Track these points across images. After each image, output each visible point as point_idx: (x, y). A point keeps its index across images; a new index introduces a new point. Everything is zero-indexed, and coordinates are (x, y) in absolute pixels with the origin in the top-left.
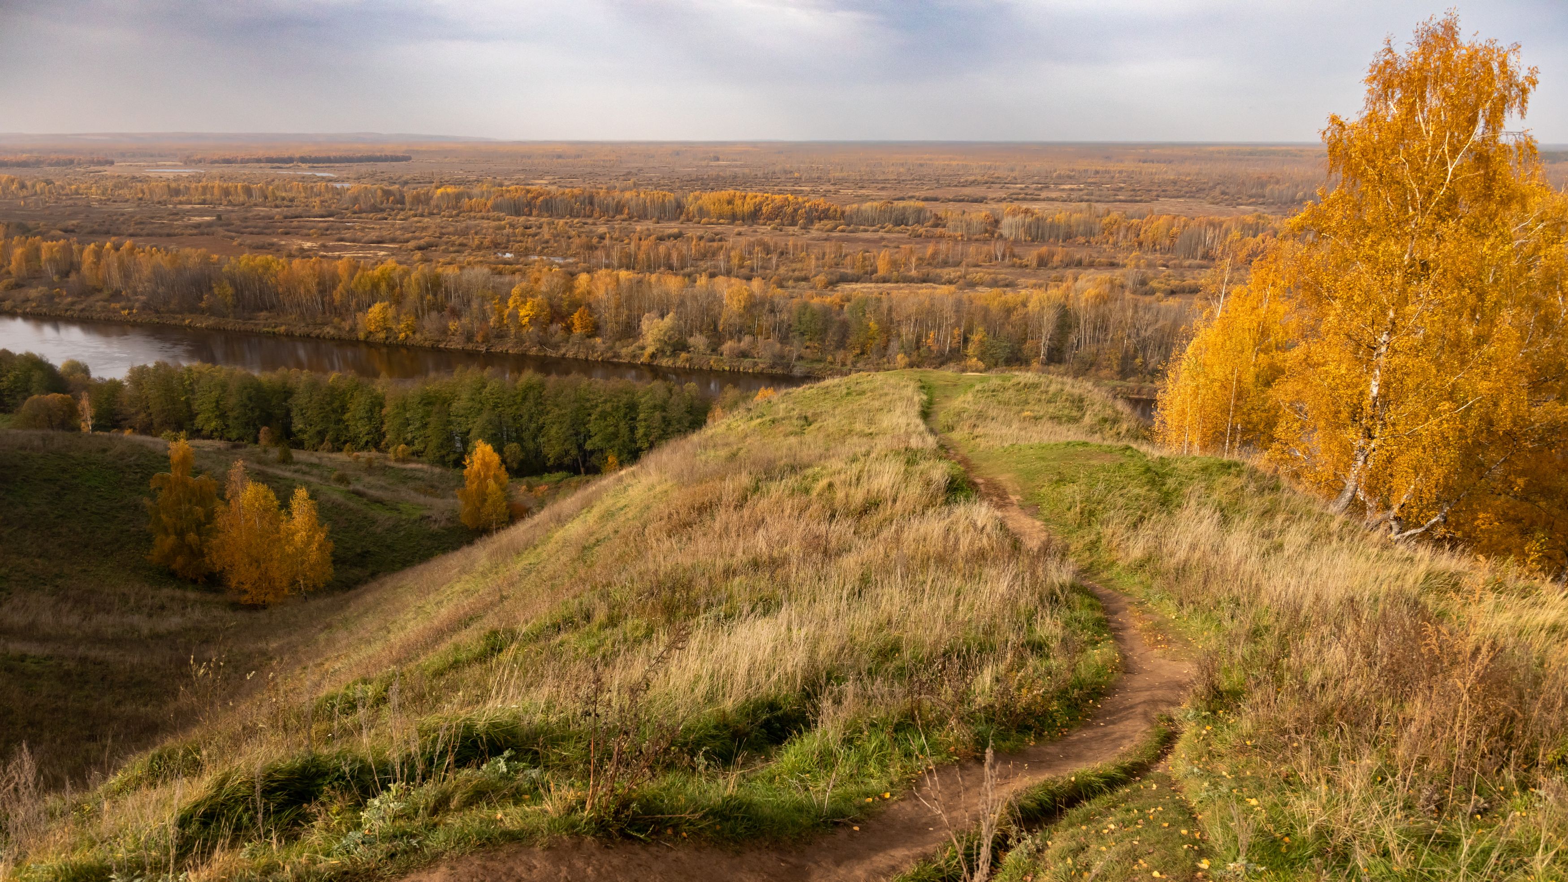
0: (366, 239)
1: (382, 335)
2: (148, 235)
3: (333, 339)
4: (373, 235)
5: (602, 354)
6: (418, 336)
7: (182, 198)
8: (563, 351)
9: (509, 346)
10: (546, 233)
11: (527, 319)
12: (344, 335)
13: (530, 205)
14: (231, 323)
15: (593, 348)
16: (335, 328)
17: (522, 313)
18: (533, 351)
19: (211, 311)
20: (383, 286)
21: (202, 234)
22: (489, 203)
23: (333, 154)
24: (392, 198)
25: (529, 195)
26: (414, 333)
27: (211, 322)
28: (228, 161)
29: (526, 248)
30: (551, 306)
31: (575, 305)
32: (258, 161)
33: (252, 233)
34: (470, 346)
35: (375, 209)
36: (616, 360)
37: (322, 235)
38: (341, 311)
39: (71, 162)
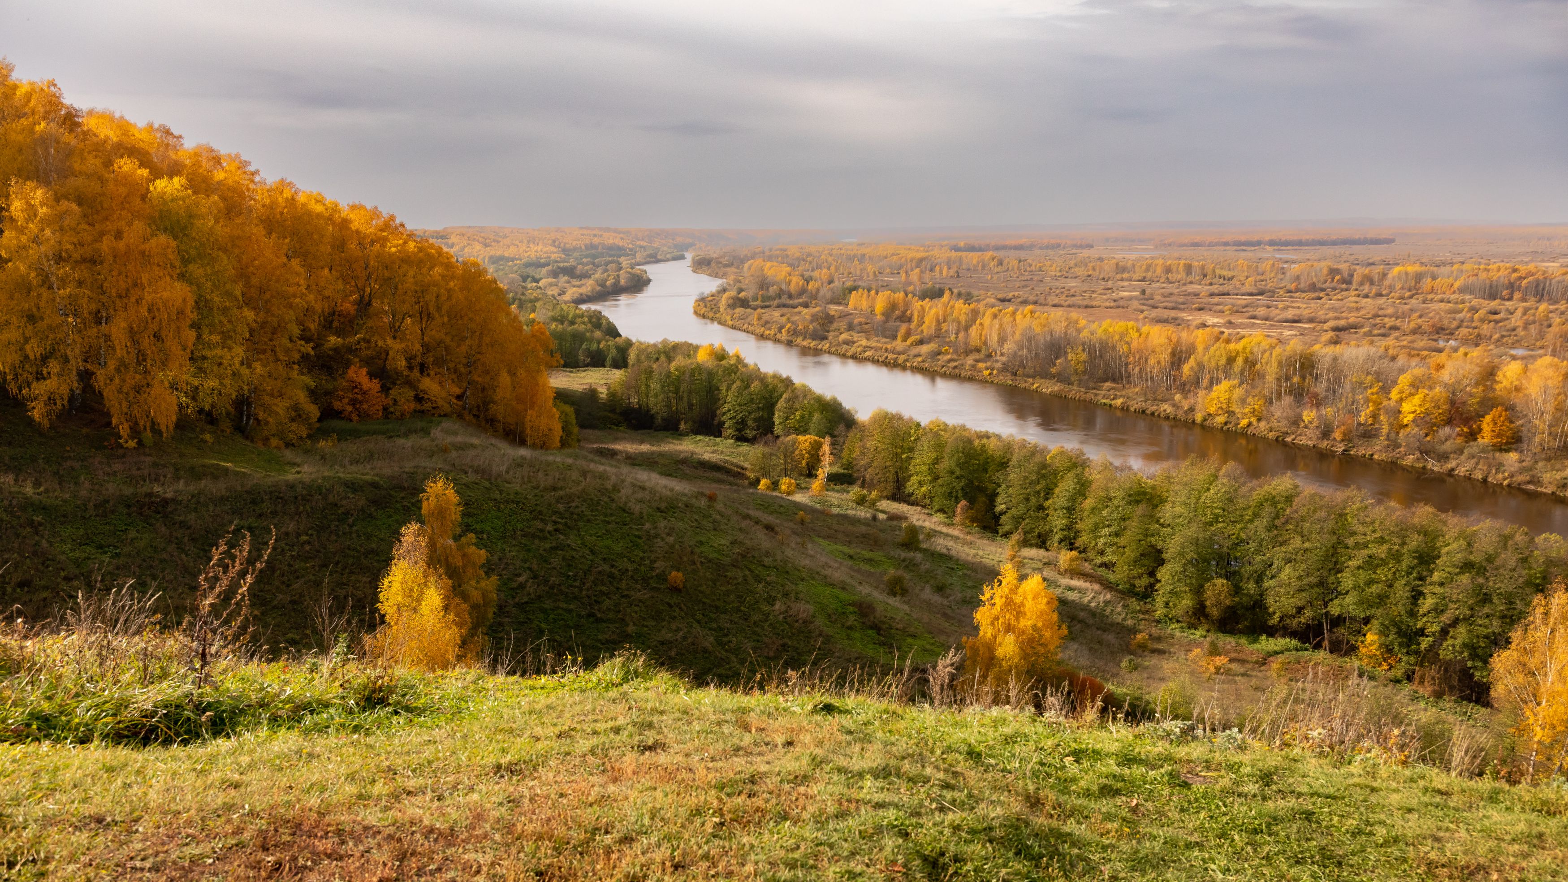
0: (1280, 317)
1: (1220, 419)
2: (1069, 306)
3: (1167, 418)
4: (1290, 314)
5: (1512, 476)
6: (1262, 424)
7: (1125, 275)
8: (1451, 464)
9: (1377, 450)
10: (1516, 320)
11: (1411, 417)
12: (1181, 415)
13: (1512, 287)
14: (1075, 392)
15: (1499, 466)
16: (1174, 405)
17: (1406, 407)
18: (1409, 460)
19: (1060, 377)
20: (1240, 361)
21: (1118, 307)
22: (1457, 285)
23: (1304, 238)
24: (1337, 277)
25: (1515, 275)
26: (1259, 420)
27: (1056, 388)
28: (1196, 245)
29: (1479, 335)
30: (1452, 403)
31: (1488, 403)
32: (1226, 244)
33: (1165, 308)
34: (1324, 444)
35: (1313, 288)
36: (1532, 487)
37: (1237, 312)
38: (1188, 387)
39: (1059, 246)
